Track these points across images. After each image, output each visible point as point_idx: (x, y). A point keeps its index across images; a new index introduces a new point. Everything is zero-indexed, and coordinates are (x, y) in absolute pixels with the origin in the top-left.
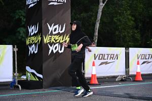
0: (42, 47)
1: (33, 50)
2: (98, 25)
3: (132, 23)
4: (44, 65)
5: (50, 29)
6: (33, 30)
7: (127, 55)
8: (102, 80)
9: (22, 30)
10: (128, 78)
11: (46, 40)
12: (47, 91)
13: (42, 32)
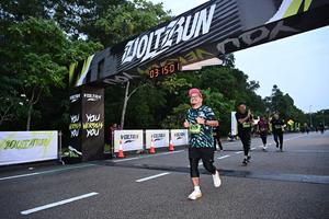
0: (82, 132)
1: (74, 133)
2: (124, 112)
3: (147, 110)
4: (83, 146)
5: (89, 118)
6: (74, 118)
7: (144, 135)
8: (127, 154)
9: (66, 115)
10: (146, 151)
11: (85, 126)
12: (85, 165)
13: (82, 120)
